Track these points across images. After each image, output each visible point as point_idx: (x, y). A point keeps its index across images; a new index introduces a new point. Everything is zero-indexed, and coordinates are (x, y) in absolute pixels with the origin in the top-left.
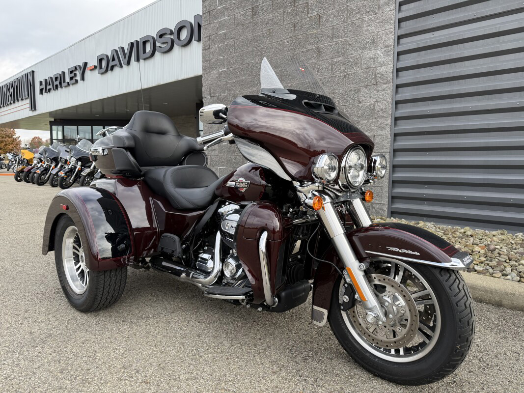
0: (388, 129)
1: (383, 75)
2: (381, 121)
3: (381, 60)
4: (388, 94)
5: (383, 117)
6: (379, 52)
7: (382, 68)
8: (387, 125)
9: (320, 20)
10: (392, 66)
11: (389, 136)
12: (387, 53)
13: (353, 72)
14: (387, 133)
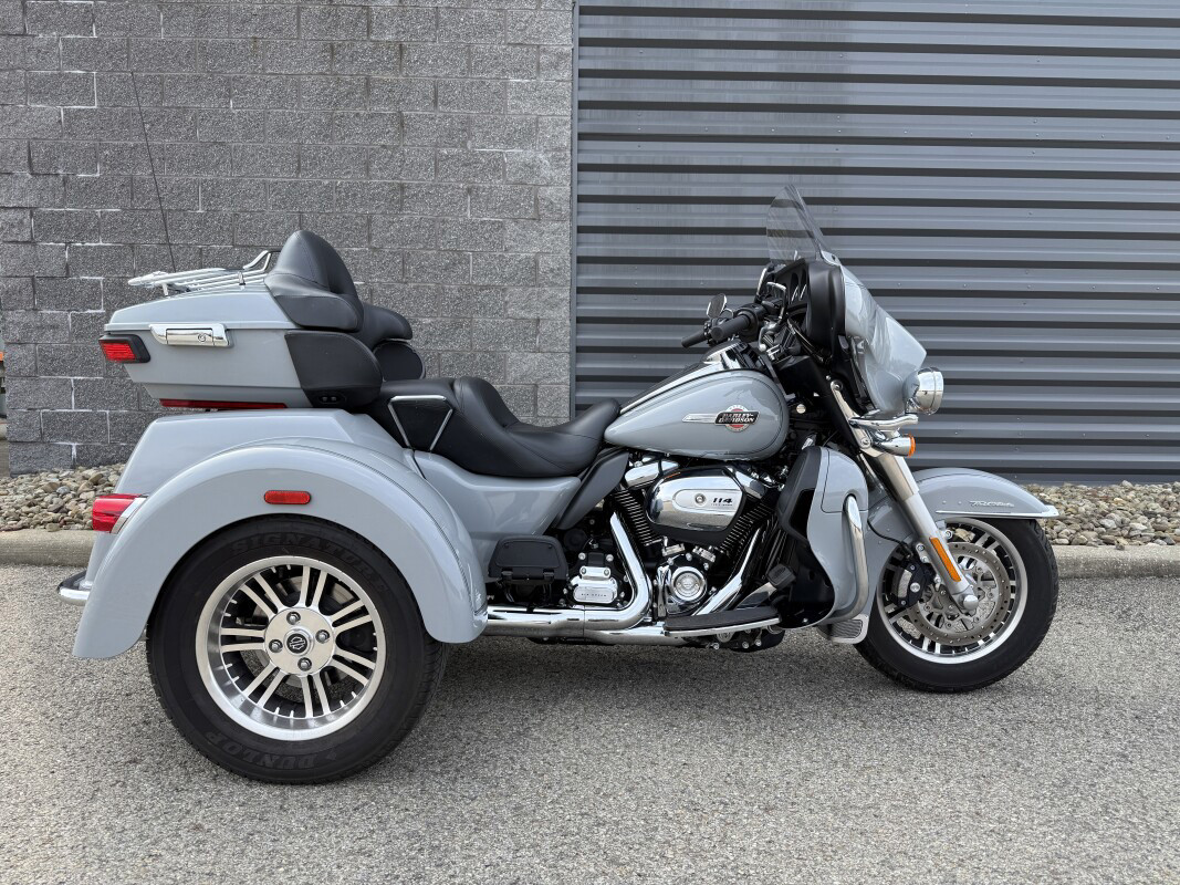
0: (565, 308)
1: (552, 203)
2: (550, 291)
3: (546, 172)
4: (562, 242)
5: (553, 284)
6: (540, 156)
7: (550, 191)
8: (562, 300)
9: (401, 54)
10: (569, 188)
11: (568, 322)
12: (556, 162)
13: (487, 186)
14: (562, 315)
